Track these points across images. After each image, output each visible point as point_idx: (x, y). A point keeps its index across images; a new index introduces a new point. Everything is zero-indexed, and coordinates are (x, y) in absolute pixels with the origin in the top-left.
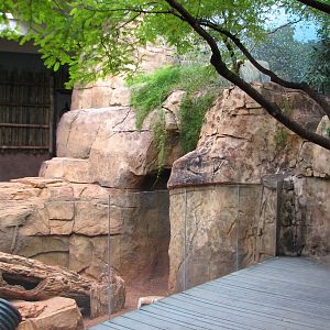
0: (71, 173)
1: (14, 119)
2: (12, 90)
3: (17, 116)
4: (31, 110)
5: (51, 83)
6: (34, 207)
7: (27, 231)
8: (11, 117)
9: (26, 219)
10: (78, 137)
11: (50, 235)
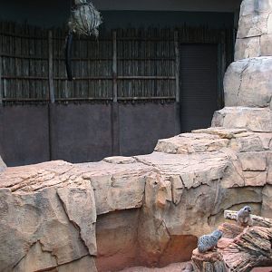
0: (252, 122)
1: (143, 72)
2: (140, 46)
3: (146, 69)
4: (158, 63)
5: (176, 37)
6: (228, 158)
7: (226, 184)
8: (139, 70)
9: (225, 171)
10: (252, 86)
11: (244, 187)
